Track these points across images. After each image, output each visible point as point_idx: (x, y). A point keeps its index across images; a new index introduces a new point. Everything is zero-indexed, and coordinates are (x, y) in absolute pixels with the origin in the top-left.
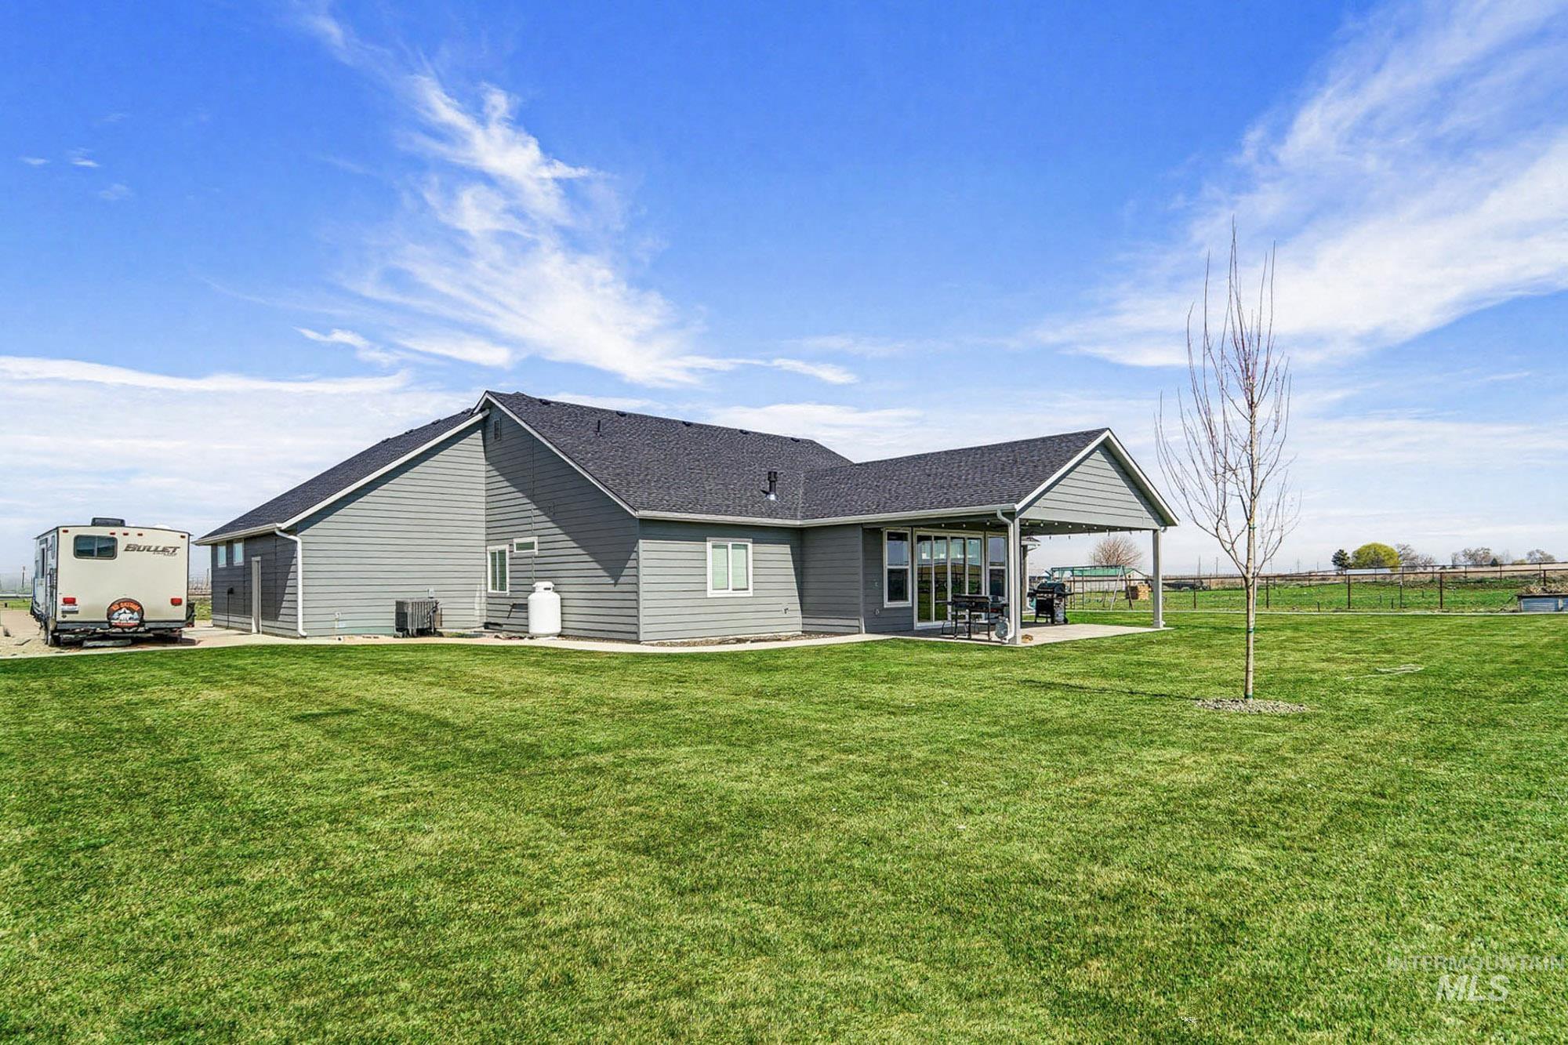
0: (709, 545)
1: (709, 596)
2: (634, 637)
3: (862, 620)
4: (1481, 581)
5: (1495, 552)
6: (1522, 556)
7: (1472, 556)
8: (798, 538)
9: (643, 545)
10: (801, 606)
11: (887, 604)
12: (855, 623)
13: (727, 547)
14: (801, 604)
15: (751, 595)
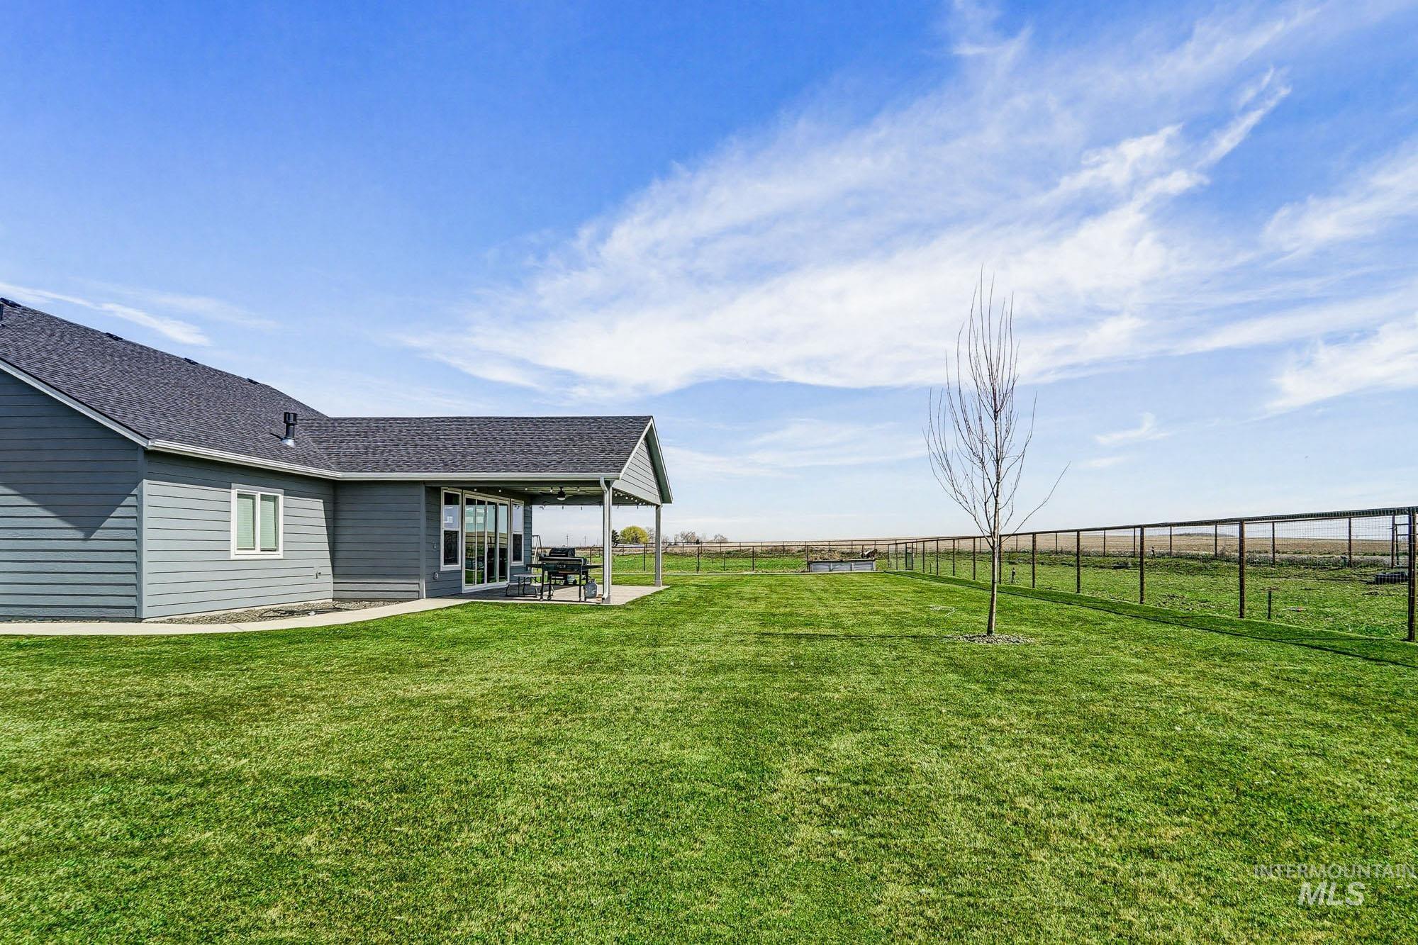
0: (234, 492)
1: (233, 557)
2: (131, 613)
3: (423, 583)
4: (729, 553)
5: (699, 535)
6: (710, 538)
7: (686, 537)
8: (333, 492)
9: (148, 486)
10: (333, 571)
11: (445, 567)
12: (415, 588)
13: (252, 497)
14: (333, 567)
15: (281, 557)
